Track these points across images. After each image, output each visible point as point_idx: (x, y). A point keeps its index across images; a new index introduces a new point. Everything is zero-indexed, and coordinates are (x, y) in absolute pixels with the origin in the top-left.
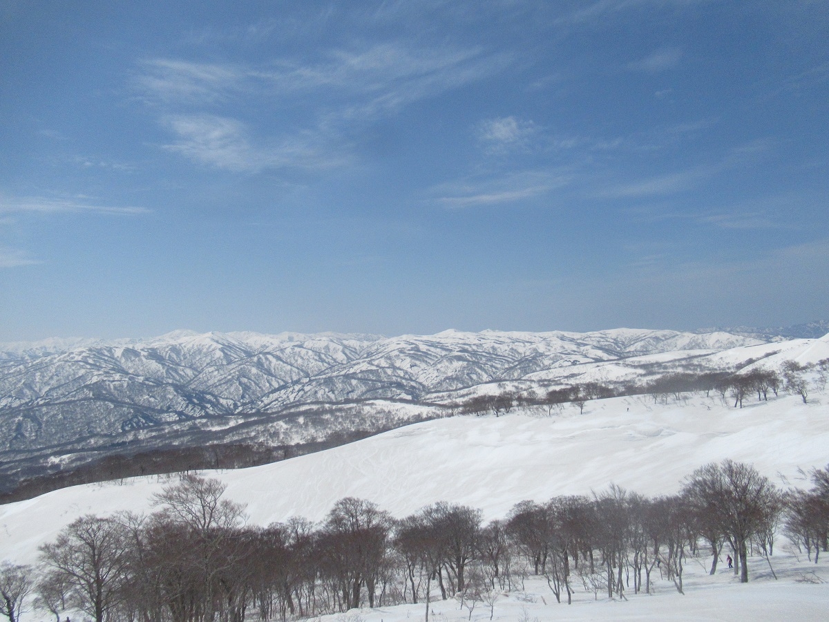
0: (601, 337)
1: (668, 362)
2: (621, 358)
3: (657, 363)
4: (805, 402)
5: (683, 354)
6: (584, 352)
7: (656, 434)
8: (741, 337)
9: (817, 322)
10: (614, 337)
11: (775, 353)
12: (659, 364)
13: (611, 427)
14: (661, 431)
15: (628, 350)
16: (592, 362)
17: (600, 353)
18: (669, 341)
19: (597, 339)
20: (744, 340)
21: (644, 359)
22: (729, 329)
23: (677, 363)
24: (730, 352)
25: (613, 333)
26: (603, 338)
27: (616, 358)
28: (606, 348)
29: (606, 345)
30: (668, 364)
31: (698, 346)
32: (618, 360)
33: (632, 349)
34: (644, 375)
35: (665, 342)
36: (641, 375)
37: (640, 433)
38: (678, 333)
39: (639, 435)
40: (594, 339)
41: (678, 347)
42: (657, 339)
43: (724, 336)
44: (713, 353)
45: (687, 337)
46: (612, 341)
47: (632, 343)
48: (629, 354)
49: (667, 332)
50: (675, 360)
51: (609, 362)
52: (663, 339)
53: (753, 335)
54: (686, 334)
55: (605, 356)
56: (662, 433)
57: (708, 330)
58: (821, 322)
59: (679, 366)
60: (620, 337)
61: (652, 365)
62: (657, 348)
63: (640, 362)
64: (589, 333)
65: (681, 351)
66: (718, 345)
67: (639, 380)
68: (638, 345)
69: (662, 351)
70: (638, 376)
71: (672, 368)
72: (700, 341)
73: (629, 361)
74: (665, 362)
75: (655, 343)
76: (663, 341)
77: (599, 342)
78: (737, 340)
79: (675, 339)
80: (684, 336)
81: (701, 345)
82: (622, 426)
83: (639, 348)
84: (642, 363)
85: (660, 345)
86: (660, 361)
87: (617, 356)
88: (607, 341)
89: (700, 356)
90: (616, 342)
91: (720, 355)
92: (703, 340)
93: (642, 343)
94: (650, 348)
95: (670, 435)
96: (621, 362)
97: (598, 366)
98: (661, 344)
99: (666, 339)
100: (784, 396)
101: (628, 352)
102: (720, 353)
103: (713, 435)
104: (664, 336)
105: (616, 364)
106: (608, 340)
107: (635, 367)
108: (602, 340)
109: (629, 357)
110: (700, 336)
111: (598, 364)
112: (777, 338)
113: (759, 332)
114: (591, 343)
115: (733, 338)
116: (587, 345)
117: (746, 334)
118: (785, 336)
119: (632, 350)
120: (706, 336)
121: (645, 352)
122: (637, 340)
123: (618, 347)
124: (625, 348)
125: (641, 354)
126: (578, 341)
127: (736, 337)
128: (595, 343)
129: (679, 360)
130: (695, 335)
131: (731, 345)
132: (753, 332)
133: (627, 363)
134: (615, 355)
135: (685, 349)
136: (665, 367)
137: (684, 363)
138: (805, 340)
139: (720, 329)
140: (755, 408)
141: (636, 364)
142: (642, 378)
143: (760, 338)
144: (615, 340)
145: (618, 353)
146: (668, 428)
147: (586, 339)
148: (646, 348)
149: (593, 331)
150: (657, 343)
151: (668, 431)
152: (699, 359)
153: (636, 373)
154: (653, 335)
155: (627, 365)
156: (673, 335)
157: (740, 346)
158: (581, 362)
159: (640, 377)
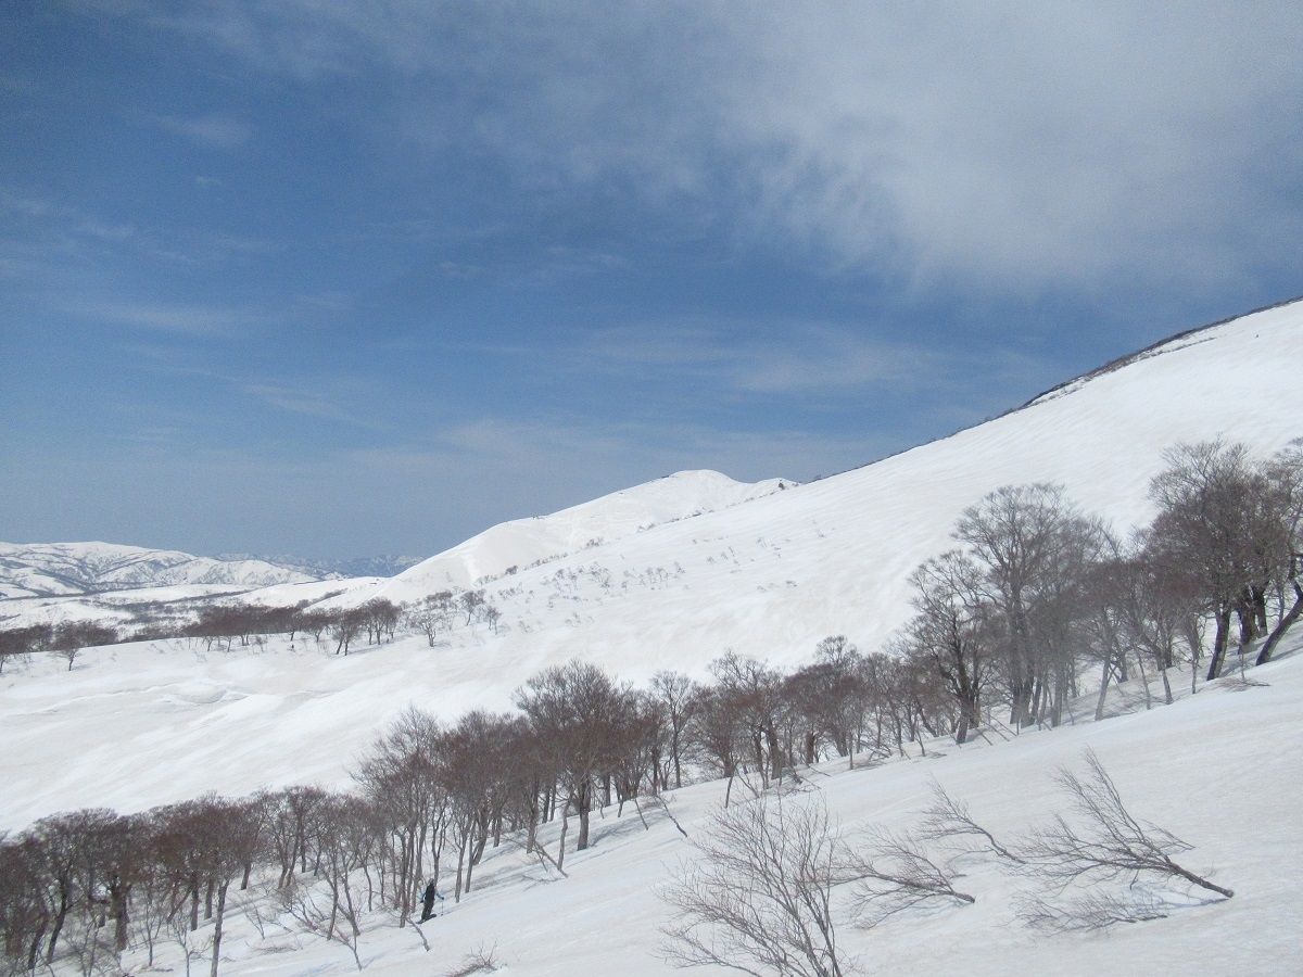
0: (53, 555)
1: (173, 602)
2: (88, 593)
3: (155, 603)
4: (432, 645)
5: (199, 590)
6: (18, 579)
7: (213, 700)
8: (286, 571)
9: (383, 557)
10: (80, 555)
11: (338, 593)
12: (159, 605)
13: (132, 690)
14: (221, 694)
15: (100, 581)
16: (33, 597)
17: (49, 583)
18: (176, 569)
19: (47, 557)
20: (288, 575)
21: (133, 596)
22: (267, 558)
23: (189, 605)
24: (272, 590)
25: (78, 549)
26: (58, 556)
27: (82, 592)
28: (63, 573)
29: (62, 569)
30: (174, 606)
31: (221, 579)
32: (85, 595)
33: (110, 577)
34: (132, 622)
35: (169, 570)
36: (126, 622)
37: (185, 698)
38: (193, 558)
39: (184, 703)
40: (40, 557)
41: (190, 580)
42: (156, 565)
43: (261, 568)
44: (246, 591)
45: (206, 564)
46: (75, 562)
47: (112, 568)
48: (104, 587)
49: (174, 555)
50: (186, 599)
51: (67, 599)
52: (167, 564)
53: (301, 568)
54: (204, 560)
55: (59, 588)
56: (223, 698)
57: (238, 556)
58: (388, 557)
59: (191, 608)
60: (90, 557)
61: (147, 606)
62: (154, 580)
63: (124, 600)
64: (31, 546)
65: (197, 586)
66: (250, 580)
67: (122, 630)
68: (122, 573)
69: (164, 584)
70: (120, 623)
71: (180, 611)
72: (224, 572)
73: (105, 597)
74: (169, 602)
75: (151, 571)
76: (166, 568)
77: (49, 562)
78: (279, 575)
79: (185, 566)
80: (200, 563)
81: (226, 579)
82: (152, 689)
83: (122, 578)
84: (129, 602)
85: (159, 575)
86: (161, 600)
87: (82, 588)
88: (65, 562)
89: (226, 594)
90: (82, 564)
91: (256, 594)
92: (229, 572)
93: (130, 570)
94: (143, 578)
95: (237, 699)
96: (90, 598)
97: (46, 604)
98: (162, 573)
99: (171, 566)
100: (402, 638)
101: (103, 583)
102: (256, 592)
103: (305, 697)
104: (168, 560)
105: (82, 601)
106: (68, 560)
107: (116, 608)
108: (56, 559)
109: (104, 591)
110: (226, 565)
111: (46, 600)
112: (332, 575)
113: (308, 565)
114: (33, 563)
115: (274, 570)
116: (24, 566)
117: (291, 567)
118: (343, 574)
119: (111, 580)
120: (235, 565)
121: (134, 584)
122: (121, 563)
123: (85, 574)
124: (97, 576)
125: (127, 587)
126: (8, 559)
127: (279, 570)
128: (42, 565)
129: (193, 599)
130: (218, 562)
131: (270, 582)
132: (301, 565)
133: (101, 600)
134: (78, 587)
135: (200, 583)
136: (169, 610)
137: (199, 603)
138: (373, 579)
139: (256, 557)
140: (363, 656)
141: (117, 603)
142: (127, 627)
143: (309, 573)
144: (80, 560)
145: (86, 585)
146: (235, 688)
147: (25, 556)
148: (136, 578)
149: (38, 542)
150: (155, 572)
151: (234, 692)
152: (225, 599)
153: (116, 618)
154: (150, 557)
155: (102, 604)
156: (184, 559)
157: (283, 582)
158: (10, 596)
159: (123, 626)
